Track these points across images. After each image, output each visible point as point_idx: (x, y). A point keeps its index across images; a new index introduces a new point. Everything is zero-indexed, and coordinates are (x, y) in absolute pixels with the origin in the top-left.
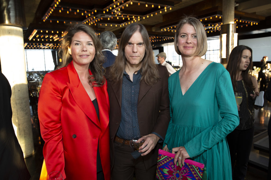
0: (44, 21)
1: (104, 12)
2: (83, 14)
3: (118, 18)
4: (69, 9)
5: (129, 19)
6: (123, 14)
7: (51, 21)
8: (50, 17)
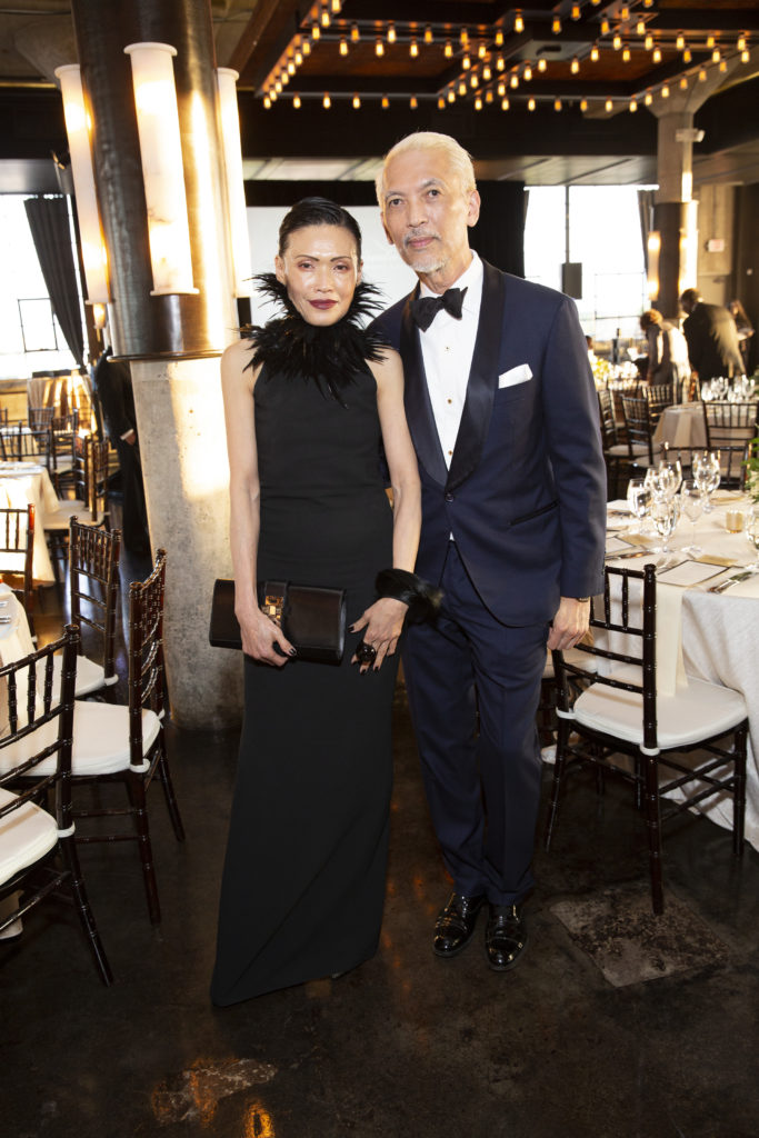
0: (267, 104)
1: (557, 27)
2: (448, 51)
3: (626, 56)
4: (385, 33)
5: (687, 57)
6: (658, 32)
7: (297, 103)
8: (295, 84)
